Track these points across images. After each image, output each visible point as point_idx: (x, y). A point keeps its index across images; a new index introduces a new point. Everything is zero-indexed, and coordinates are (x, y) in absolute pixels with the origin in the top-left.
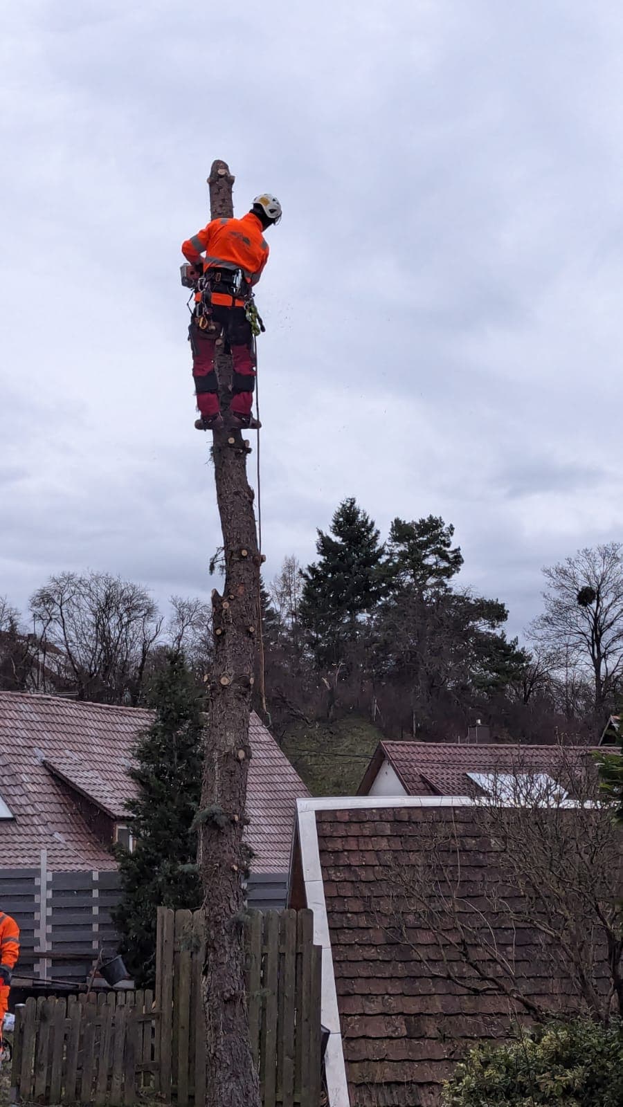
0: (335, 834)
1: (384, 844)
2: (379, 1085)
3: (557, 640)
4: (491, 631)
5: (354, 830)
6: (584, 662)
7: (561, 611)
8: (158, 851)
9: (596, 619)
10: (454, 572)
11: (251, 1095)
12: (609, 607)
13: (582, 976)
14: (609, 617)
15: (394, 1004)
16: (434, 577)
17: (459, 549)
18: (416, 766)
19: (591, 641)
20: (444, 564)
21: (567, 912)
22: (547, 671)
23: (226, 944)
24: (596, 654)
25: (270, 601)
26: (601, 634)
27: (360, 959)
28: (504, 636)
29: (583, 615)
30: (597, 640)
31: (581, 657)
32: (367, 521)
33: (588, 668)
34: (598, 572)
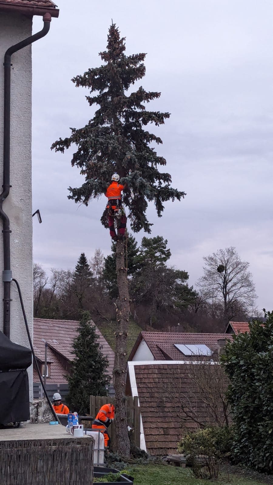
0: (140, 373)
1: (155, 376)
2: (156, 449)
3: (209, 287)
4: (183, 284)
5: (146, 371)
6: (220, 296)
7: (210, 274)
8: (81, 377)
9: (225, 278)
10: (167, 259)
11: (128, 445)
12: (230, 273)
13: (216, 415)
14: (230, 277)
15: (160, 425)
16: (159, 261)
17: (169, 249)
18: (155, 342)
19: (222, 287)
20: (163, 256)
21: (212, 397)
22: (205, 300)
23: (121, 405)
24: (225, 293)
25: (90, 268)
26: (227, 284)
27: (149, 411)
28: (187, 285)
29: (219, 276)
30: (225, 287)
31: (219, 294)
32: (132, 237)
33: (221, 298)
34: (226, 259)
